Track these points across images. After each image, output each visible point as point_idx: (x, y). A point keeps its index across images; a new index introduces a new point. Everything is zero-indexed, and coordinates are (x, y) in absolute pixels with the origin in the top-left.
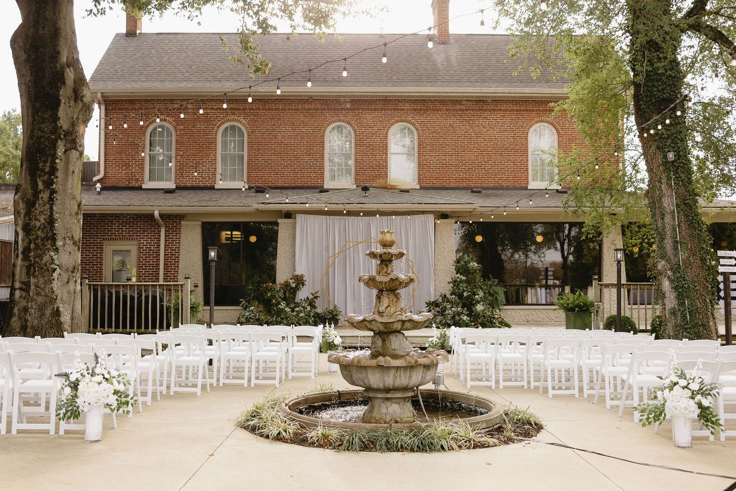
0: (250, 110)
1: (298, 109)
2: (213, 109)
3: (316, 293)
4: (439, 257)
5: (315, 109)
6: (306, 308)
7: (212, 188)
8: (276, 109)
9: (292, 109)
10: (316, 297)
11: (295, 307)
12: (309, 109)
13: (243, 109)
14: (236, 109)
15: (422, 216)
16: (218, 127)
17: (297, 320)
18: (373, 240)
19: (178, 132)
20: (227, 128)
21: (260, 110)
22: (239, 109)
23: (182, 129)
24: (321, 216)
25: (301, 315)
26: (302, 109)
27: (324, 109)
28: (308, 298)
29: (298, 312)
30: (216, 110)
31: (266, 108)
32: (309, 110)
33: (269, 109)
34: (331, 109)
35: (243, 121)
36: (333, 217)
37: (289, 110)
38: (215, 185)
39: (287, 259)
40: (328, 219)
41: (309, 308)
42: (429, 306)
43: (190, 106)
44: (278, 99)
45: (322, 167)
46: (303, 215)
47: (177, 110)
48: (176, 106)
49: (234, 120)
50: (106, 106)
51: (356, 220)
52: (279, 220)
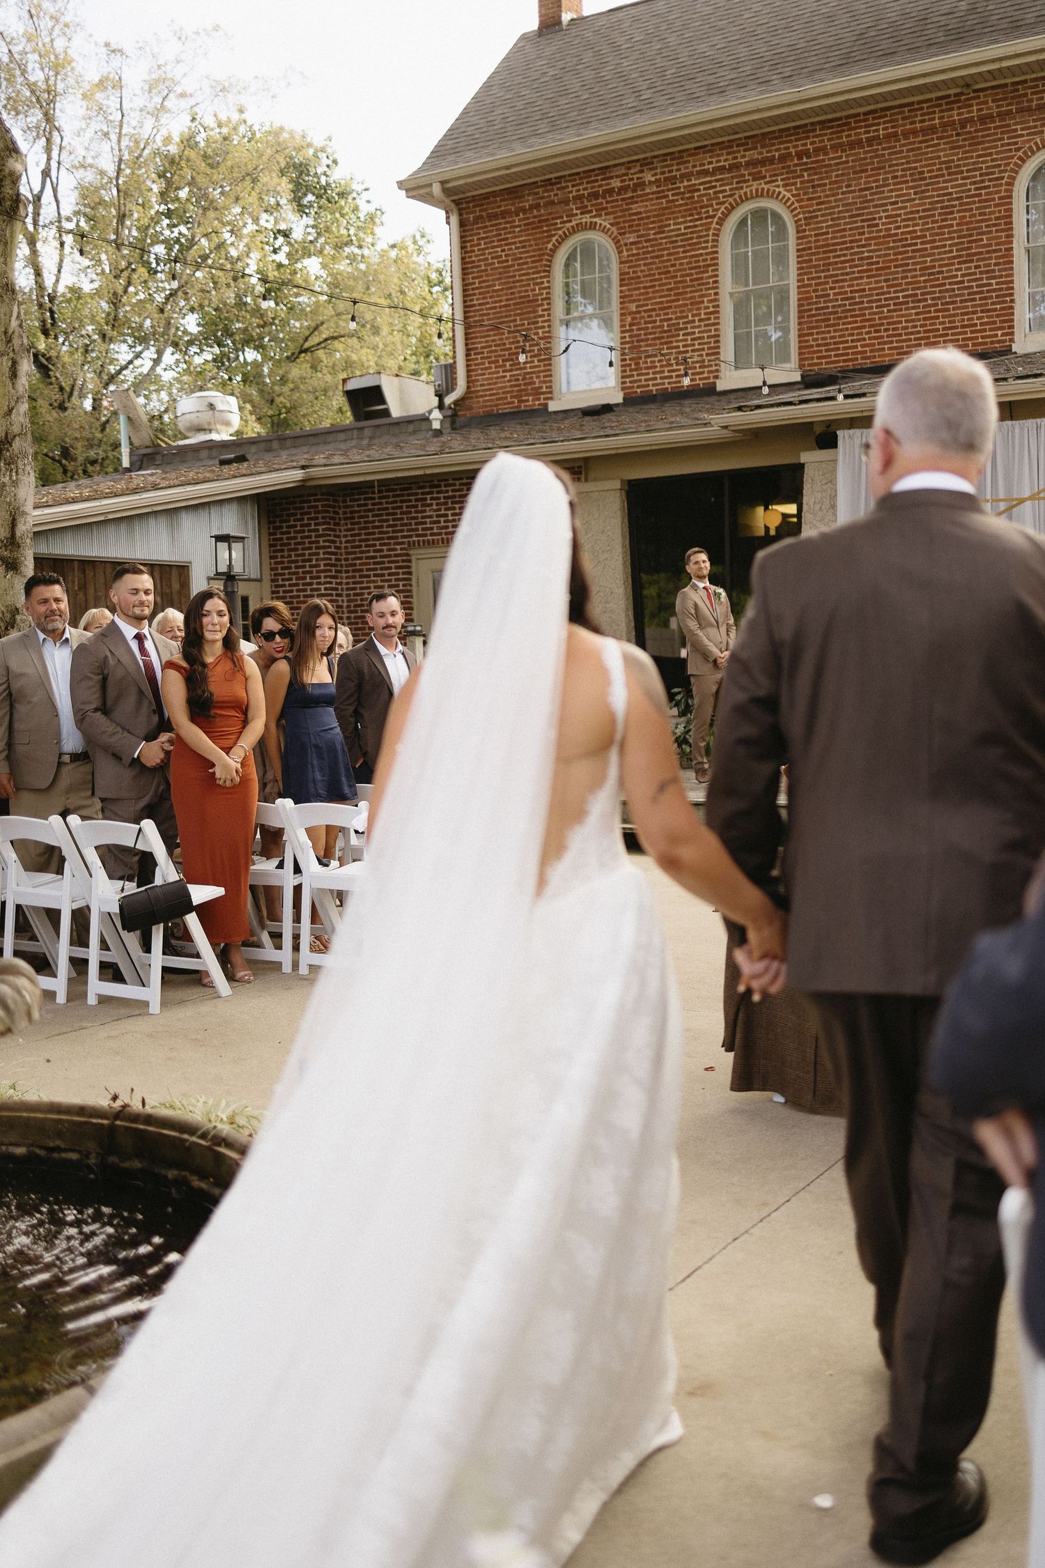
0: (800, 158)
1: (933, 129)
2: (706, 173)
5: (983, 119)
7: (710, 391)
8: (870, 141)
9: (914, 132)
12: (963, 123)
13: (783, 159)
14: (763, 162)
16: (721, 222)
19: (625, 253)
20: (743, 222)
21: (826, 154)
22: (771, 160)
23: (632, 244)
26: (944, 125)
27: (1009, 113)
30: (713, 174)
31: (841, 145)
32: (963, 127)
33: (852, 145)
34: (1029, 109)
35: (784, 192)
37: (906, 135)
38: (718, 382)
43: (649, 177)
44: (875, 111)
45: (1007, 293)
46: (857, 433)
47: (619, 194)
48: (616, 183)
49: (760, 194)
50: (460, 215)
51: (1017, 431)
52: (805, 457)
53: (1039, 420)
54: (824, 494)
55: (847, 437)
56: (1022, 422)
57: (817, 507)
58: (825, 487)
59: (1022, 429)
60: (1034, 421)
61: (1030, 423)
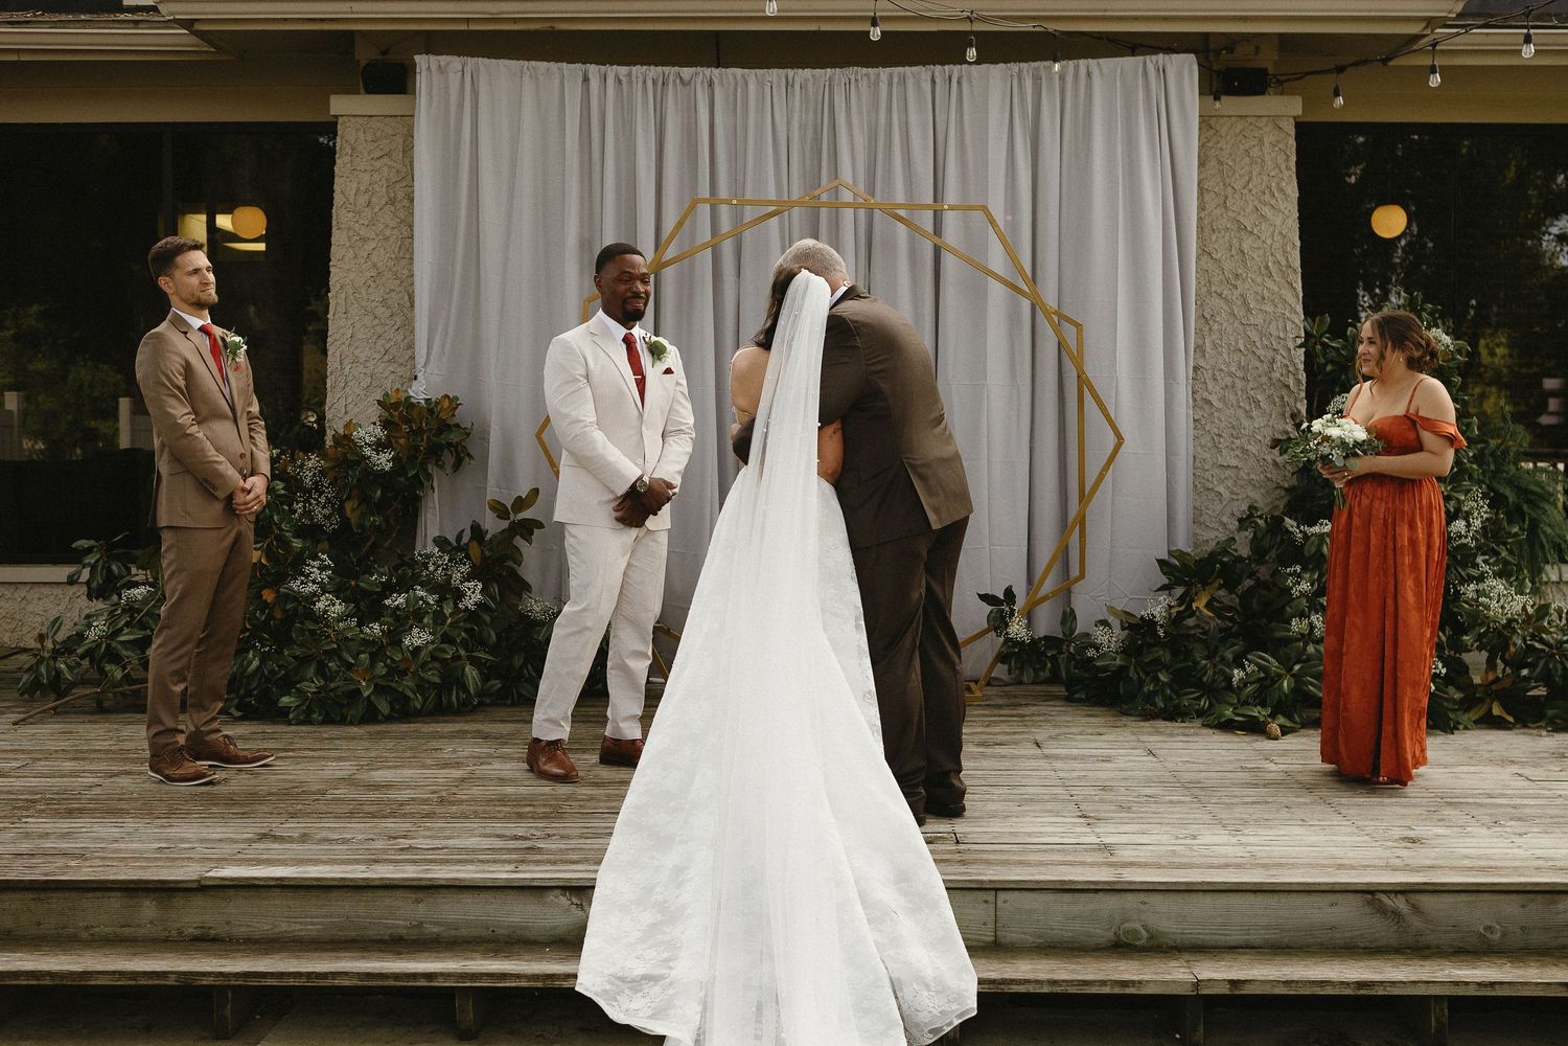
3: (520, 504)
4: (1216, 301)
6: (459, 595)
10: (528, 528)
11: (388, 589)
15: (1129, 63)
17: (380, 669)
18: (847, 196)
24: (553, 66)
25: (417, 638)
28: (477, 531)
29: (402, 621)
36: (623, 70)
39: (380, 311)
40: (594, 83)
41: (473, 594)
42: (1178, 582)
46: (454, 63)
51: (752, 87)
52: (340, 105)
53: (791, 72)
54: (376, 176)
55: (434, 67)
56: (760, 72)
57: (362, 200)
58: (377, 164)
59: (761, 84)
60: (782, 72)
61: (775, 75)
